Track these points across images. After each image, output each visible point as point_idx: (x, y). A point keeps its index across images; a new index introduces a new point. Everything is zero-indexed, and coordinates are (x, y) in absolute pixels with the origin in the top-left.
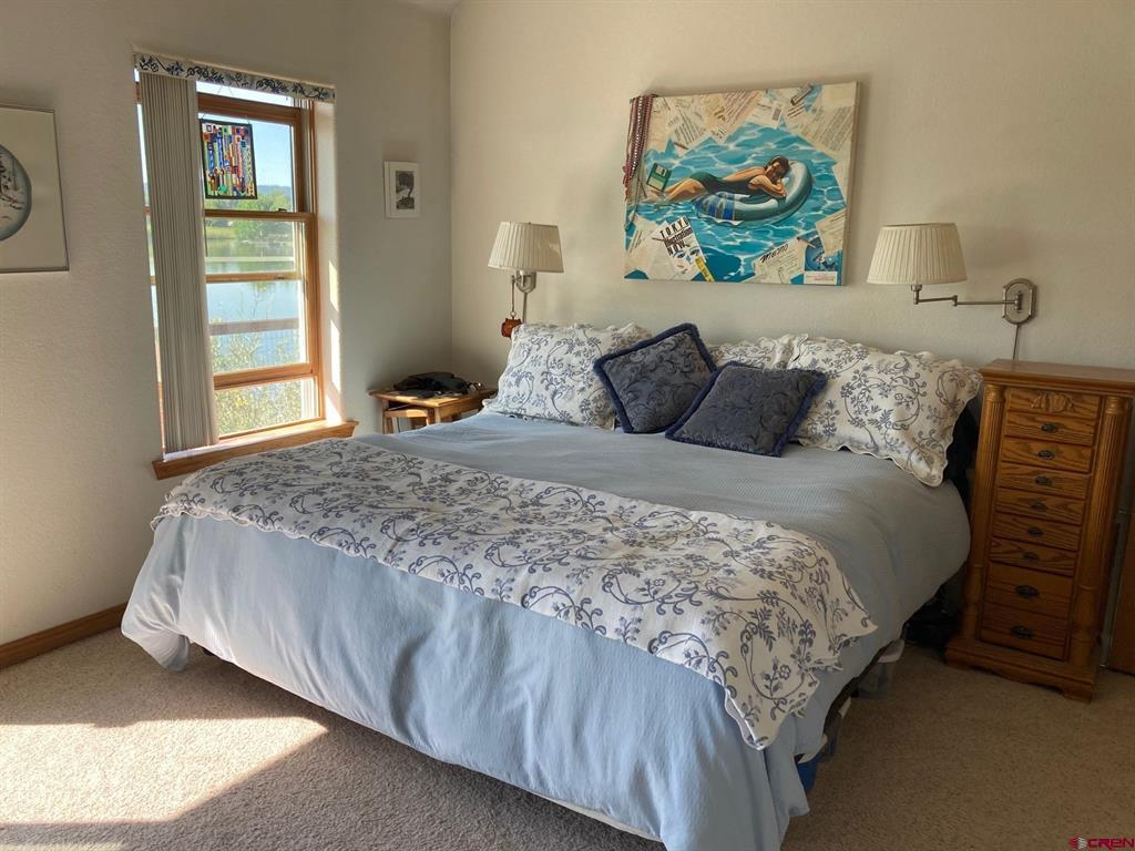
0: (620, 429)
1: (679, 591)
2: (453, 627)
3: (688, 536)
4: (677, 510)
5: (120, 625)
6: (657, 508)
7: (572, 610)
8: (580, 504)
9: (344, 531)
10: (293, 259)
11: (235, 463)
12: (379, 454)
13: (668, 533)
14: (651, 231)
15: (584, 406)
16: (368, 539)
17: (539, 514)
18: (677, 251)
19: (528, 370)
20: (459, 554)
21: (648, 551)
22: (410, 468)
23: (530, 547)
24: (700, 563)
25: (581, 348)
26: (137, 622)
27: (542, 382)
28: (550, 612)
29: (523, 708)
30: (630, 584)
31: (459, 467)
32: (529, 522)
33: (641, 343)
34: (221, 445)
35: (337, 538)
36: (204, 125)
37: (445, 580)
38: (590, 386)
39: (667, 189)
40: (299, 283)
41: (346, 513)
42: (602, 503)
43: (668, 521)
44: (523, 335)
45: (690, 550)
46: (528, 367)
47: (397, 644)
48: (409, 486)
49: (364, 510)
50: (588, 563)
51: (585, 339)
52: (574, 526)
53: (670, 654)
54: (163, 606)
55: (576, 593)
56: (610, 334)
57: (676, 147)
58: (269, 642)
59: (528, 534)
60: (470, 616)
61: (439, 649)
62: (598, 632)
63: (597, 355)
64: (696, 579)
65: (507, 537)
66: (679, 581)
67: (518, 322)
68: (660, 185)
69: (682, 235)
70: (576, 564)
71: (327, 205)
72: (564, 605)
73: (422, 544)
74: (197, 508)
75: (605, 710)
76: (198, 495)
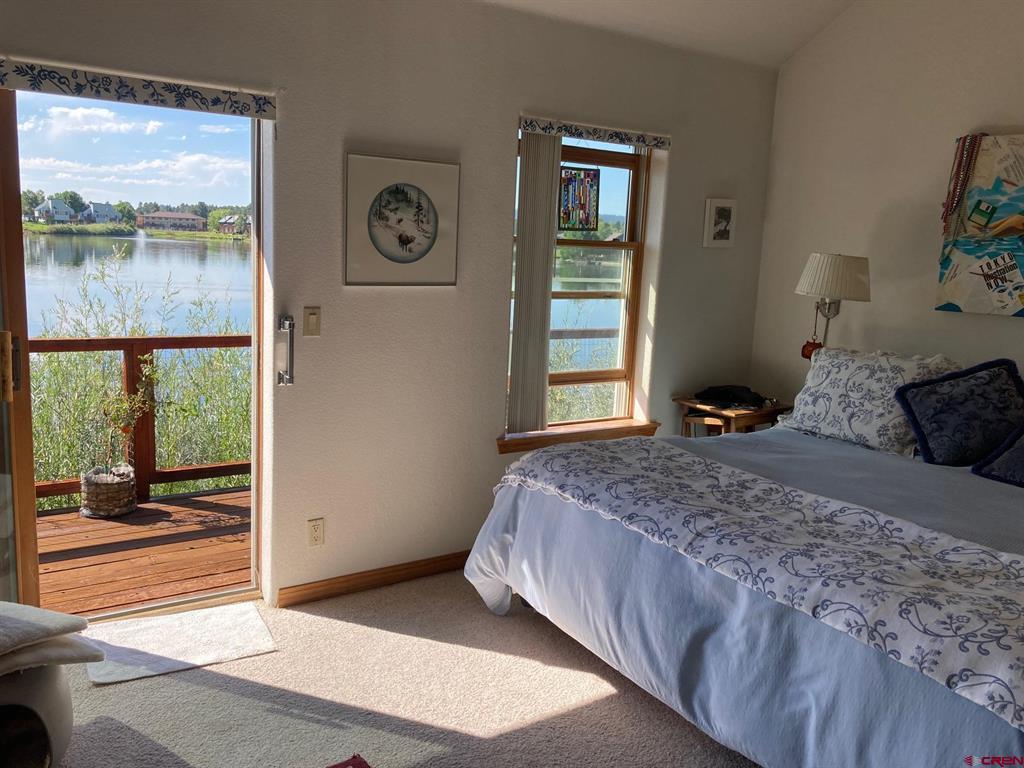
0: (920, 458)
1: (985, 631)
2: (743, 623)
3: (997, 577)
4: (985, 548)
5: (463, 567)
6: (962, 543)
7: (864, 629)
8: (876, 527)
9: (650, 519)
10: (620, 281)
11: (562, 448)
12: (681, 455)
13: (974, 571)
14: (968, 266)
15: (882, 431)
16: (671, 530)
17: (834, 531)
18: (997, 286)
19: (825, 391)
20: (754, 557)
21: (950, 585)
22: (709, 471)
23: (824, 561)
24: (1011, 607)
25: (883, 375)
26: (476, 568)
27: (839, 404)
28: (841, 627)
29: (806, 713)
30: (930, 616)
31: (755, 476)
32: (823, 538)
33: (949, 375)
34: (550, 431)
35: (644, 524)
36: (563, 172)
37: (739, 578)
38: (890, 412)
39: (991, 225)
40: (623, 301)
41: (653, 504)
42: (900, 530)
43: (975, 559)
44: (824, 357)
45: (1000, 592)
46: (825, 388)
47: (690, 628)
48: (708, 487)
49: (669, 503)
50: (885, 587)
51: (888, 366)
52: (869, 548)
53: (971, 694)
54: (498, 559)
55: (870, 613)
56: (915, 363)
57: (1005, 184)
58: (579, 605)
59: (822, 549)
60: (761, 616)
61: (728, 641)
62: (891, 656)
63: (900, 382)
64: (1004, 622)
65: (801, 548)
66: (986, 621)
67: (820, 346)
68: (983, 221)
69: (1004, 271)
70: (873, 585)
71: (654, 237)
72: (856, 623)
73: (719, 542)
74: (530, 481)
75: (893, 734)
76: (532, 471)
